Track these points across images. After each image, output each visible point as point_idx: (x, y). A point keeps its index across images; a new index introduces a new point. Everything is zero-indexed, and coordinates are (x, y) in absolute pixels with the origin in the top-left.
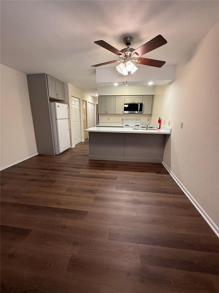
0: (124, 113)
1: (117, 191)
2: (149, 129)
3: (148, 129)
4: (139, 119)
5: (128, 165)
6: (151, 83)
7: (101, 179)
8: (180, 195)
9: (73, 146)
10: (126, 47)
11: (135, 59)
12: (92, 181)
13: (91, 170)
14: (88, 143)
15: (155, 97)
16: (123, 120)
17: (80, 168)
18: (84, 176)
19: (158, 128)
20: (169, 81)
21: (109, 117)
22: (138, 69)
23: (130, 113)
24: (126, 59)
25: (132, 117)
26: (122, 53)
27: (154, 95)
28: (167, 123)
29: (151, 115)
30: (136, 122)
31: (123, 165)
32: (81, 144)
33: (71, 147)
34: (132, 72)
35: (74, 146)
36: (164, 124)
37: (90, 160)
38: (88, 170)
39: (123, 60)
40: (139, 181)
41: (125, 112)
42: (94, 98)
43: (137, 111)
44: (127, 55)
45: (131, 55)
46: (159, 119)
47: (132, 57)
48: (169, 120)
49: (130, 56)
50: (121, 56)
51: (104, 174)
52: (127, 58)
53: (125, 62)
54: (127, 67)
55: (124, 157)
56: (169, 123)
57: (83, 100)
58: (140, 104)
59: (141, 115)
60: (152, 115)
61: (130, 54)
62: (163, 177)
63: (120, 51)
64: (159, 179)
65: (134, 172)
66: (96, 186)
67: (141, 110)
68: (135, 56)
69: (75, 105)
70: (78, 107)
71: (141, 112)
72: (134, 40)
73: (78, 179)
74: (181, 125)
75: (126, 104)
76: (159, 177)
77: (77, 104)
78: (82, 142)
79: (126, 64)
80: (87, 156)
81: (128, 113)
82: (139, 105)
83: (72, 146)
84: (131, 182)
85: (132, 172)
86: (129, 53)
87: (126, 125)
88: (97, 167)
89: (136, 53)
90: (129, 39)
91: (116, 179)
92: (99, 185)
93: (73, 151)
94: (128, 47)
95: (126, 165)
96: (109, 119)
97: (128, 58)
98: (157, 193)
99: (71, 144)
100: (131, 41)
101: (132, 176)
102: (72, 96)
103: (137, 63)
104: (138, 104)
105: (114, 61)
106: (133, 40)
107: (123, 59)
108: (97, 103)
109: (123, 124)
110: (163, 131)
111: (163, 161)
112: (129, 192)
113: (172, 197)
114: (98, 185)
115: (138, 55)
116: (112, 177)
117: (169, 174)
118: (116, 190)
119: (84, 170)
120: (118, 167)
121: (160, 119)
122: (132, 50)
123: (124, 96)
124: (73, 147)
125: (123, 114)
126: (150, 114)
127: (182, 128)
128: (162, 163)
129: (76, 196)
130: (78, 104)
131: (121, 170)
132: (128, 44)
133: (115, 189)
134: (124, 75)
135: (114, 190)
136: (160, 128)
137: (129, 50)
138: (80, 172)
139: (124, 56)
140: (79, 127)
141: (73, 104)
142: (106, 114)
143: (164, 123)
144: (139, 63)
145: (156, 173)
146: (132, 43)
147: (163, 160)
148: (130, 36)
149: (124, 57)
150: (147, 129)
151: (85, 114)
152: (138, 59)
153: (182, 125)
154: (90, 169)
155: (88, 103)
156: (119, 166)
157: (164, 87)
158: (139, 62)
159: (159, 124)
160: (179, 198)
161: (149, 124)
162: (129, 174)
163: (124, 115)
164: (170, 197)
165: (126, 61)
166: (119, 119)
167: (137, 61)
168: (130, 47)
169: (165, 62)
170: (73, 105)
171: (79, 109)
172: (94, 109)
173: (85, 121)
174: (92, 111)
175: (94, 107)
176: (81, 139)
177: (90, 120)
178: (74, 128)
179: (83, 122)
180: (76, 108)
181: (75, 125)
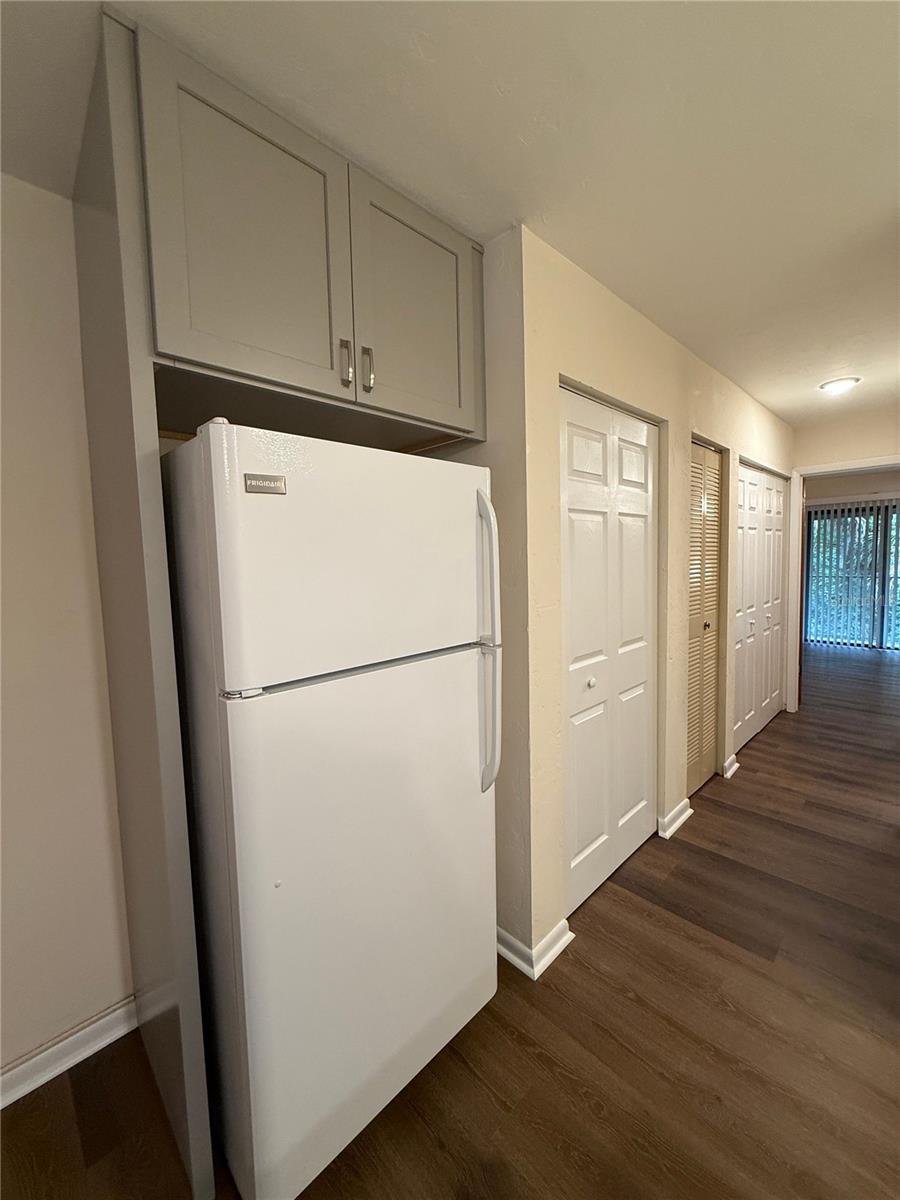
9: (534, 951)
35: (553, 942)
42: (788, 429)
69: (602, 478)
78: (669, 833)
141: (581, 474)
151: (711, 565)
155: (742, 467)
170: (570, 484)
171: (650, 519)
172: (782, 516)
173: (707, 626)
174: (767, 533)
175: (781, 498)
176: (659, 808)
177: (752, 607)
178: (573, 720)
179: (687, 633)
180: (620, 514)
181: (589, 685)
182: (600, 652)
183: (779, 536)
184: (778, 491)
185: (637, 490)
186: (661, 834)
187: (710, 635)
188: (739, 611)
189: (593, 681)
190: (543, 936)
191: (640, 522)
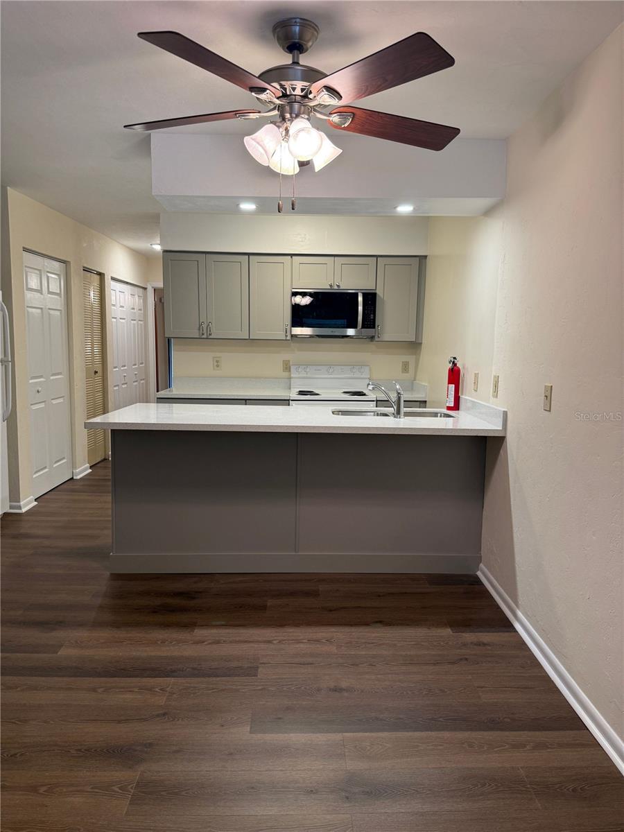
0: (292, 336)
1: (259, 736)
2: (407, 414)
3: (403, 410)
4: (362, 365)
5: (315, 594)
6: (405, 209)
7: (173, 680)
8: (562, 733)
9: (22, 503)
10: (287, 59)
11: (327, 111)
12: (126, 695)
13: (122, 634)
14: (110, 483)
15: (430, 265)
16: (287, 367)
17: (60, 624)
18: (78, 670)
19: (449, 408)
20: (482, 203)
21: (218, 354)
22: (342, 151)
23: (317, 336)
24: (287, 108)
25: (332, 352)
26: (267, 86)
27: (426, 257)
28: (486, 387)
29: (414, 346)
30: (351, 375)
31: (293, 594)
32: (73, 491)
33: (11, 507)
34: (319, 166)
35: (29, 503)
36: (476, 391)
37: (117, 577)
38: (105, 634)
39: (276, 112)
40: (367, 677)
41: (298, 331)
42: (143, 259)
43: (354, 326)
44: (294, 93)
45: (310, 96)
46: (451, 365)
47: (312, 104)
48: (494, 374)
49: (305, 97)
50: (263, 96)
51: (189, 651)
52: (290, 107)
53: (284, 119)
54: (291, 139)
55: (295, 552)
56: (496, 386)
57: (86, 270)
58: (365, 295)
59: (372, 346)
60: (421, 343)
61: (302, 90)
62: (484, 644)
63: (259, 77)
64: (466, 659)
65: (347, 629)
66: (145, 720)
67: (370, 322)
68: (325, 99)
69: (40, 291)
70: (57, 303)
71: (369, 331)
72: (321, 35)
73: (49, 688)
74: (543, 398)
75: (304, 294)
76: (465, 645)
77: (54, 287)
78: (79, 477)
79: (287, 130)
80: (99, 554)
81: (311, 336)
82: (360, 299)
83: (19, 502)
84: (332, 685)
85: (333, 629)
86: (299, 85)
87: (301, 393)
88: (155, 611)
89: (330, 89)
90: (297, 29)
91: (251, 671)
92: (164, 714)
93: (22, 531)
94: (296, 63)
95: (307, 594)
96: (217, 364)
97: (296, 106)
98: (455, 730)
99: (14, 494)
100: (307, 38)
101: (334, 649)
102: (25, 250)
103: (337, 126)
104: (356, 295)
105: (236, 113)
106: (313, 34)
107: (274, 109)
108: (160, 285)
109: (290, 389)
110: (470, 421)
111: (482, 565)
112: (320, 738)
113: (528, 747)
114: (158, 716)
115: (340, 97)
116: (235, 664)
117: (509, 626)
118: (254, 735)
119: (82, 634)
120: (264, 608)
121: (454, 364)
122: (313, 75)
123: (292, 255)
124: (24, 510)
125: (289, 338)
126: (414, 340)
127: (550, 411)
128: (479, 574)
129: (34, 789)
130: (56, 284)
131: (280, 622)
132: (295, 47)
133: (249, 728)
134: (282, 173)
135: (242, 734)
136: (456, 407)
137: (299, 74)
138: (61, 646)
139: (278, 98)
140: (61, 400)
141: (32, 290)
142: (204, 338)
143: (476, 383)
144: (345, 129)
145: (451, 626)
146: (310, 44)
147: (479, 560)
148: (301, 19)
149: (278, 102)
150: (398, 412)
151: (97, 338)
152: (343, 112)
153: (548, 398)
154: (116, 625)
155: (113, 283)
156: (270, 602)
157: (467, 226)
158: (346, 125)
159: (452, 387)
160: (560, 745)
161: (411, 387)
162: (318, 641)
163: (292, 344)
164: (516, 746)
165: (288, 116)
166: (270, 363)
167: (335, 119)
168: (305, 60)
169: (456, 131)
170: (29, 295)
171: (63, 312)
172: (142, 312)
173: (96, 372)
174: (132, 322)
175: (142, 301)
176: (74, 466)
177: (125, 366)
178: (32, 406)
179: (85, 374)
180: (49, 309)
181: (38, 391)
182: (41, 377)
183: (141, 325)
184: (139, 296)
185: (56, 297)
186: (75, 478)
187: (98, 378)
188: (115, 367)
189: (40, 389)
190: (26, 499)
191: (58, 313)
